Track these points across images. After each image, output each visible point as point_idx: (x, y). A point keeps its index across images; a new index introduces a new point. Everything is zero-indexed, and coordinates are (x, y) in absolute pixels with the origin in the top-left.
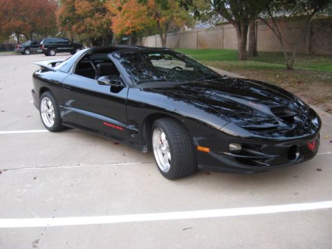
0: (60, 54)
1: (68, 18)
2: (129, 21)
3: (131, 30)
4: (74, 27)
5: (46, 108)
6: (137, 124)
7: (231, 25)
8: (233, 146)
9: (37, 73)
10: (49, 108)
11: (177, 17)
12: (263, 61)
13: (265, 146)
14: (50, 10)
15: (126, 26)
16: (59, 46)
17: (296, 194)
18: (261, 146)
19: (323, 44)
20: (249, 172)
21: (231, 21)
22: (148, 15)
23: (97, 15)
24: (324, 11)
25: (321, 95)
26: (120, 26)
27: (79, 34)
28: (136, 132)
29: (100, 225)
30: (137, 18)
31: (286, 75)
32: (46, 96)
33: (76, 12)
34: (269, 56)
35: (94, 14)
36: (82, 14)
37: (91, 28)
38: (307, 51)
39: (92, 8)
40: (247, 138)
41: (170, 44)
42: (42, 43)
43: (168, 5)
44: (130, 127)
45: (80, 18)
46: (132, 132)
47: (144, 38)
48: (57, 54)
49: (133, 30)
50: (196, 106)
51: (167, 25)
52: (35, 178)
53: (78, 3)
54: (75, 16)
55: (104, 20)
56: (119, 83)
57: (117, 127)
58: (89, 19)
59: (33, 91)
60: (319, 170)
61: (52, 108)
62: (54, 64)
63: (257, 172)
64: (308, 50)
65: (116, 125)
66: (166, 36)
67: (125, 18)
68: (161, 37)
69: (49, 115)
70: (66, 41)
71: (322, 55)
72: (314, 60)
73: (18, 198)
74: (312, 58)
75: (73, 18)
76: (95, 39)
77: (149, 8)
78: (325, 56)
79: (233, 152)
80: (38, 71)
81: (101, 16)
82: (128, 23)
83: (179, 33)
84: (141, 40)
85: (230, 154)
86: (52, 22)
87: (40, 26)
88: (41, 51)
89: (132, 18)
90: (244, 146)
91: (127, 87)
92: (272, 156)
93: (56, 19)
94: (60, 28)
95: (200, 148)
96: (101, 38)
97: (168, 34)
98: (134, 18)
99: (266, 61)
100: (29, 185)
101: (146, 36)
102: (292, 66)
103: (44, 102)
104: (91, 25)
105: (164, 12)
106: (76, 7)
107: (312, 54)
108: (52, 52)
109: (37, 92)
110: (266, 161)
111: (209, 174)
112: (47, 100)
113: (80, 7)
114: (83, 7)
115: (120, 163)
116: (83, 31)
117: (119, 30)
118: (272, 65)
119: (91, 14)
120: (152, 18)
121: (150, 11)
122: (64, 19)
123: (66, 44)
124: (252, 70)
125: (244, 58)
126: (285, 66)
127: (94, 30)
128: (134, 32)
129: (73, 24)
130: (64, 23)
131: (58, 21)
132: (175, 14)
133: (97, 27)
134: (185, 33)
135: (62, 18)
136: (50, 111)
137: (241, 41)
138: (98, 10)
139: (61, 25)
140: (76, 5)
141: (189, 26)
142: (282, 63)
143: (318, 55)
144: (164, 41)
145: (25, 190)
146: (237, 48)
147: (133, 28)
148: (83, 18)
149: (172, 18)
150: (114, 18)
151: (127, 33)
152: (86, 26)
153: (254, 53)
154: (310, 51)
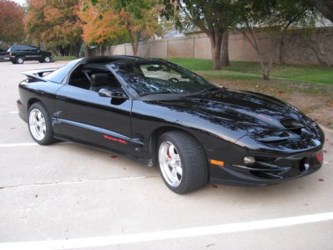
0: (27, 62)
1: (37, 26)
2: (100, 30)
3: (102, 38)
4: (43, 34)
5: (35, 120)
6: (143, 137)
7: (205, 35)
8: (247, 160)
9: (23, 83)
10: (38, 120)
11: (150, 26)
12: (236, 70)
13: (279, 158)
14: (17, 16)
15: (98, 34)
16: (28, 54)
17: (306, 205)
18: (275, 159)
19: (293, 55)
20: (262, 185)
21: (204, 30)
22: (120, 24)
23: (67, 23)
24: (298, 22)
25: (304, 105)
26: (91, 35)
27: (48, 41)
28: (141, 146)
29: (119, 245)
30: (110, 26)
31: (264, 85)
32: (35, 107)
33: (46, 20)
34: (241, 66)
35: (63, 21)
36: (52, 22)
37: (61, 36)
38: (277, 61)
39: (62, 16)
40: (257, 150)
41: (141, 53)
42: (9, 50)
43: (142, 14)
44: (135, 140)
45: (49, 26)
46: (137, 145)
47: (113, 47)
48: (25, 62)
49: (105, 38)
50: (201, 116)
51: (139, 34)
52: (37, 196)
53: (47, 10)
54: (44, 24)
55: (74, 28)
56: (121, 95)
57: (120, 140)
58: (58, 27)
59: (19, 102)
60: (321, 180)
61: (42, 120)
62: (41, 74)
63: (270, 185)
64: (279, 60)
65: (118, 138)
66: (137, 44)
67: (96, 26)
68: (133, 45)
69: (39, 127)
70: (35, 49)
71: (292, 65)
72: (286, 70)
73: (22, 218)
74: (283, 68)
75: (41, 25)
76: (63, 47)
77: (121, 17)
78: (296, 66)
79: (248, 165)
80: (25, 81)
81: (71, 24)
82: (100, 32)
83: (148, 42)
84: (109, 49)
85: (245, 167)
86: (20, 29)
87: (6, 33)
88: (9, 59)
89: (103, 26)
90: (257, 159)
91: (130, 99)
92: (286, 168)
93: (24, 26)
94: (28, 36)
95: (213, 162)
96: (69, 45)
97: (140, 43)
98: (106, 27)
99: (238, 70)
100: (33, 204)
101: (116, 45)
102: (268, 75)
103: (33, 114)
104: (61, 33)
105: (136, 21)
106: (45, 15)
107: (283, 64)
108: (20, 60)
109: (25, 104)
110: (279, 174)
111: (216, 187)
112: (36, 112)
113: (49, 14)
114: (53, 14)
115: (124, 177)
116: (52, 39)
117: (90, 38)
118: (246, 74)
119: (61, 22)
120: (124, 26)
121: (122, 19)
122: (32, 26)
123: (34, 52)
124: (229, 79)
125: (218, 68)
126: (262, 76)
127: (63, 38)
128: (105, 40)
129: (42, 31)
130: (32, 31)
131: (25, 28)
132: (147, 23)
133: (68, 36)
134: (155, 42)
135: (30, 25)
136: (40, 123)
137: (215, 51)
138: (67, 18)
139: (30, 33)
140: (45, 13)
141: (159, 35)
142: (254, 73)
143: (289, 65)
144: (135, 50)
145: (28, 210)
146: (212, 58)
147: (105, 36)
148: (52, 26)
149: (144, 27)
150: (85, 26)
151: (98, 42)
152: (56, 34)
153: (227, 63)
154: (280, 61)
